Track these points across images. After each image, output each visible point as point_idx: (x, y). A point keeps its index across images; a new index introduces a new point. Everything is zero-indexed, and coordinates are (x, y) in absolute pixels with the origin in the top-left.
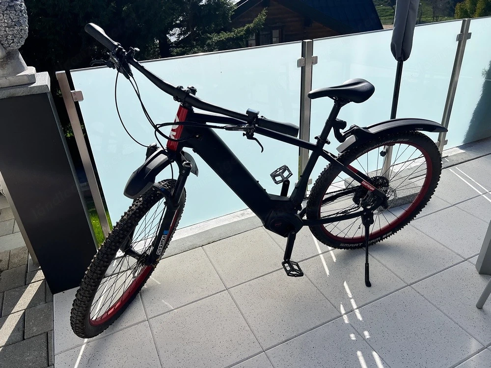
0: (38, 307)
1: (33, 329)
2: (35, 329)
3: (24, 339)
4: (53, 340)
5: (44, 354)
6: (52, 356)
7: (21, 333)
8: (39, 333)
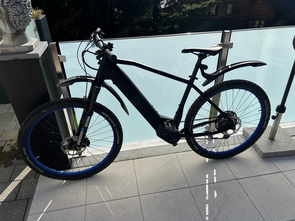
0: (30, 180)
1: (23, 194)
2: (24, 194)
3: (16, 200)
4: (30, 205)
5: (23, 213)
6: (26, 215)
7: (15, 196)
8: (25, 198)
